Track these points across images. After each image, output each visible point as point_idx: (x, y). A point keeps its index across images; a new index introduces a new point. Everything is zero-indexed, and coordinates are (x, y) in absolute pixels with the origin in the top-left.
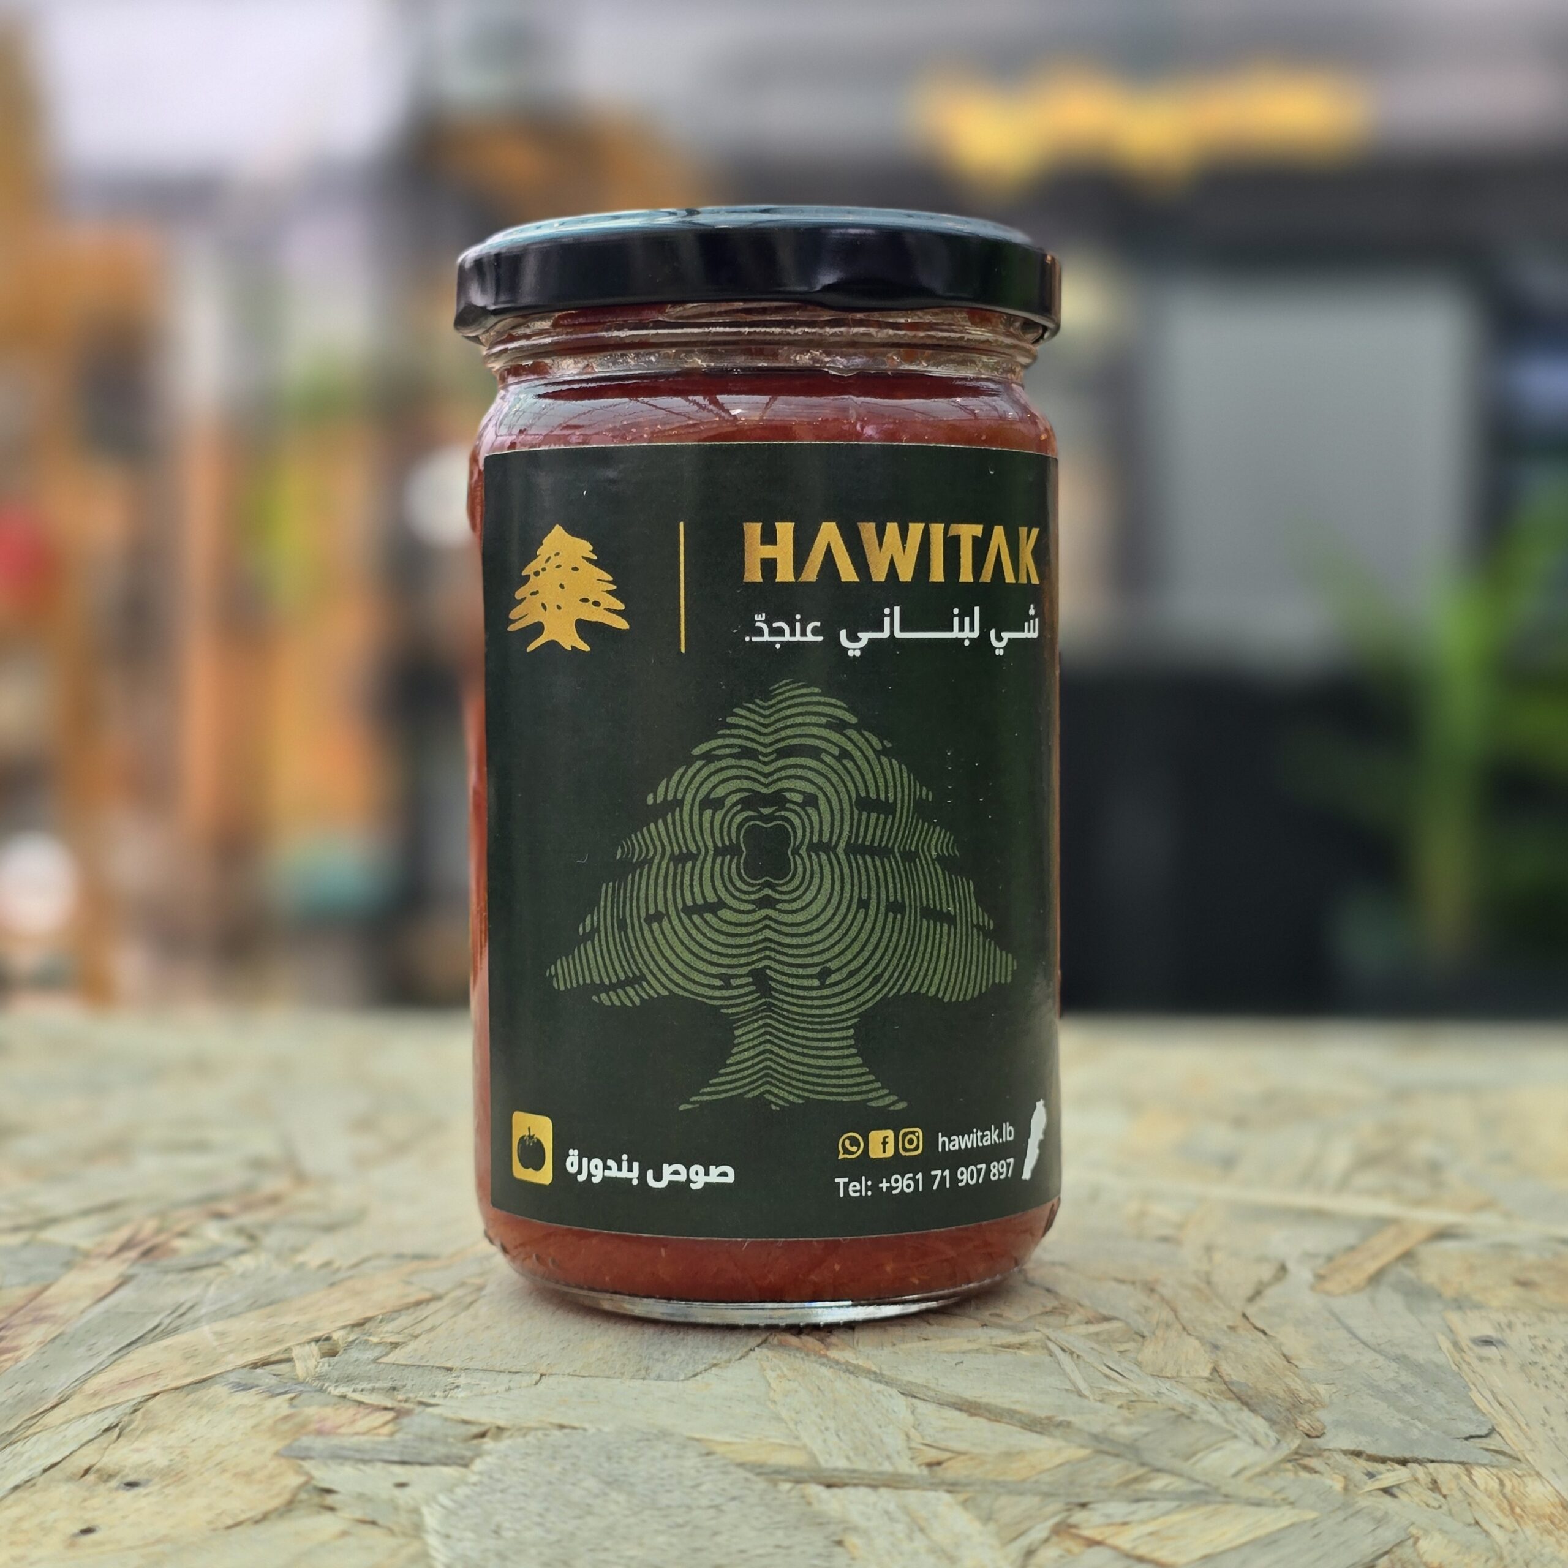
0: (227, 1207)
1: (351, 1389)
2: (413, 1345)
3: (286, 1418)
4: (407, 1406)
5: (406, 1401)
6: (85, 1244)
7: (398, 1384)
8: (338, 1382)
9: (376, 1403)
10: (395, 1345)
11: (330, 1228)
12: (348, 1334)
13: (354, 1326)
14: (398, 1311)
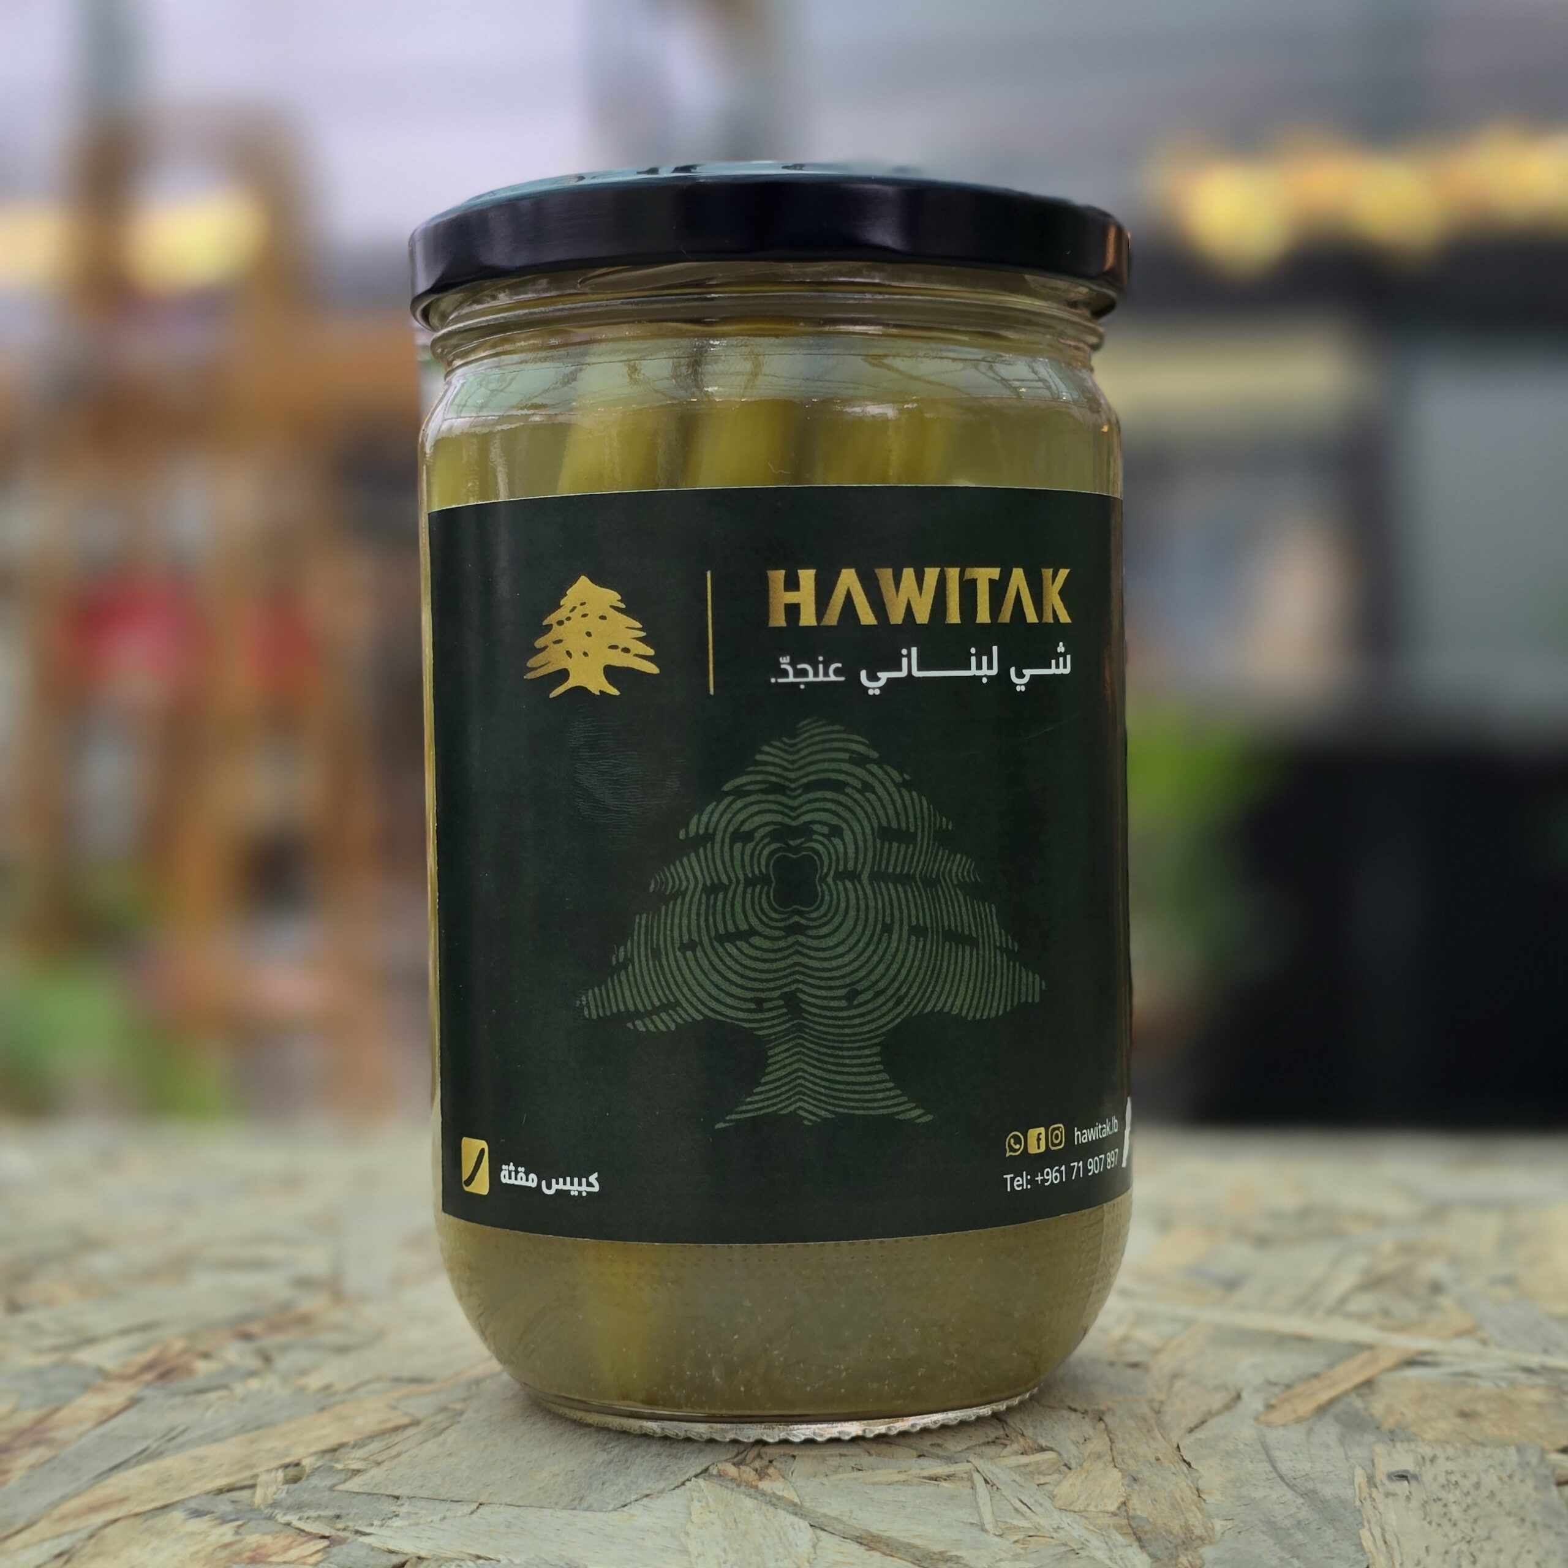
0: (254, 1328)
1: (297, 1517)
2: (373, 1472)
3: (225, 1546)
4: (342, 1534)
5: (344, 1530)
6: (110, 1365)
7: (344, 1512)
8: (289, 1509)
9: (315, 1531)
10: (356, 1472)
11: (342, 1350)
12: (317, 1460)
13: (325, 1452)
14: (372, 1437)
